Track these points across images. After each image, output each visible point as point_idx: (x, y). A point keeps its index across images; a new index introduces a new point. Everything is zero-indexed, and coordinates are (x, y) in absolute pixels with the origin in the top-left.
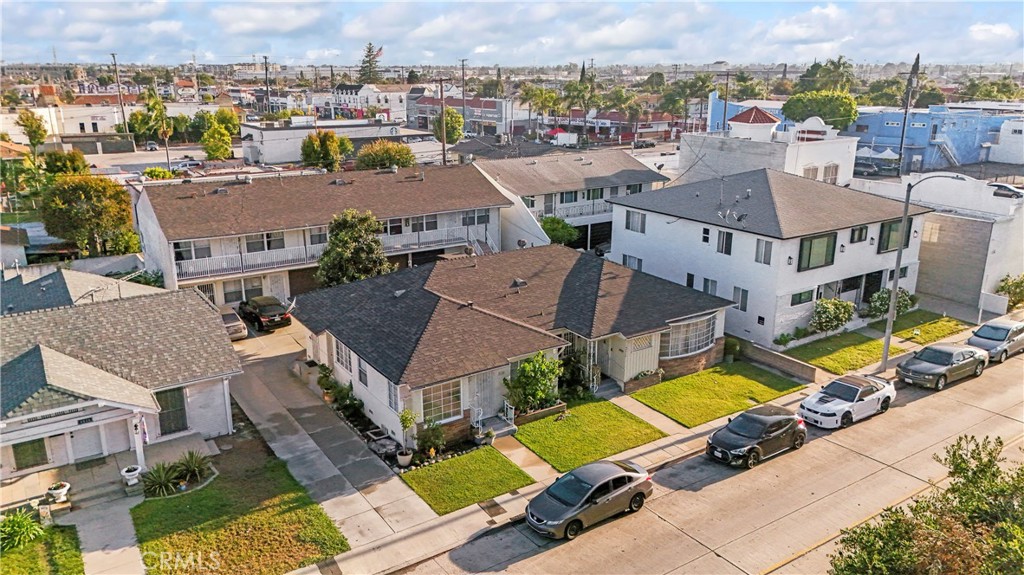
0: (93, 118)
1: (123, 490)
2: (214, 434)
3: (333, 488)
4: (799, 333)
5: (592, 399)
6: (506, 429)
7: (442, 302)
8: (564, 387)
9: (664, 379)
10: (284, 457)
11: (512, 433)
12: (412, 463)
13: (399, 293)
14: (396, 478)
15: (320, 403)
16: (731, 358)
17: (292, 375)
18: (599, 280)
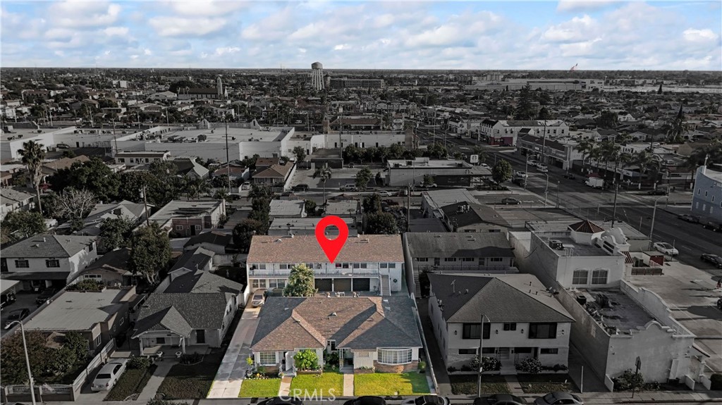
2: (213, 346)
3: (224, 377)
4: (465, 369)
5: (338, 372)
6: (291, 374)
7: (290, 318)
9: (375, 372)
10: (223, 362)
11: (293, 376)
12: (250, 377)
14: (242, 380)
16: (419, 371)
18: (366, 320)
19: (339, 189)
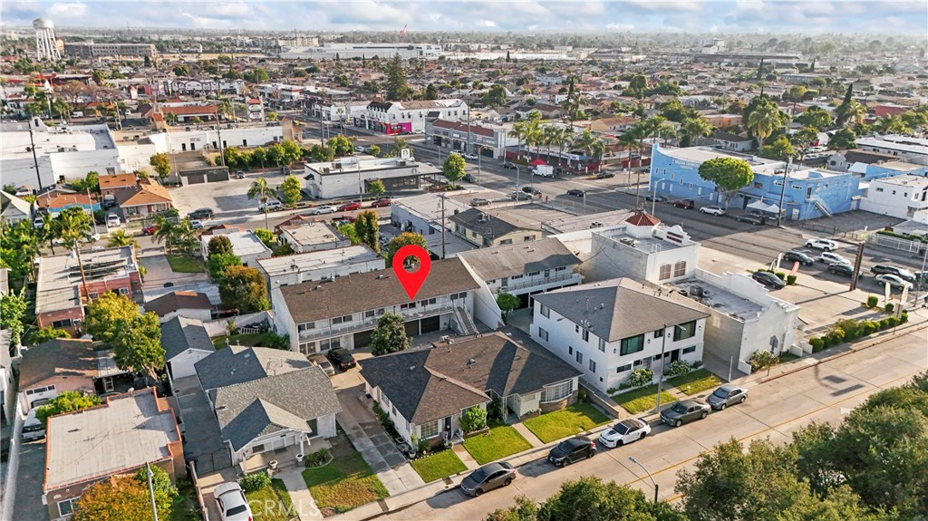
0: (191, 140)
1: (297, 464)
2: (328, 437)
3: (382, 467)
4: (622, 387)
5: (504, 425)
6: (459, 441)
7: (432, 377)
8: (490, 419)
9: (542, 413)
10: (359, 450)
11: (462, 443)
12: (416, 457)
13: (412, 368)
14: (408, 464)
15: (374, 420)
16: (581, 401)
17: (359, 401)
18: (513, 360)
19: (257, 209)
